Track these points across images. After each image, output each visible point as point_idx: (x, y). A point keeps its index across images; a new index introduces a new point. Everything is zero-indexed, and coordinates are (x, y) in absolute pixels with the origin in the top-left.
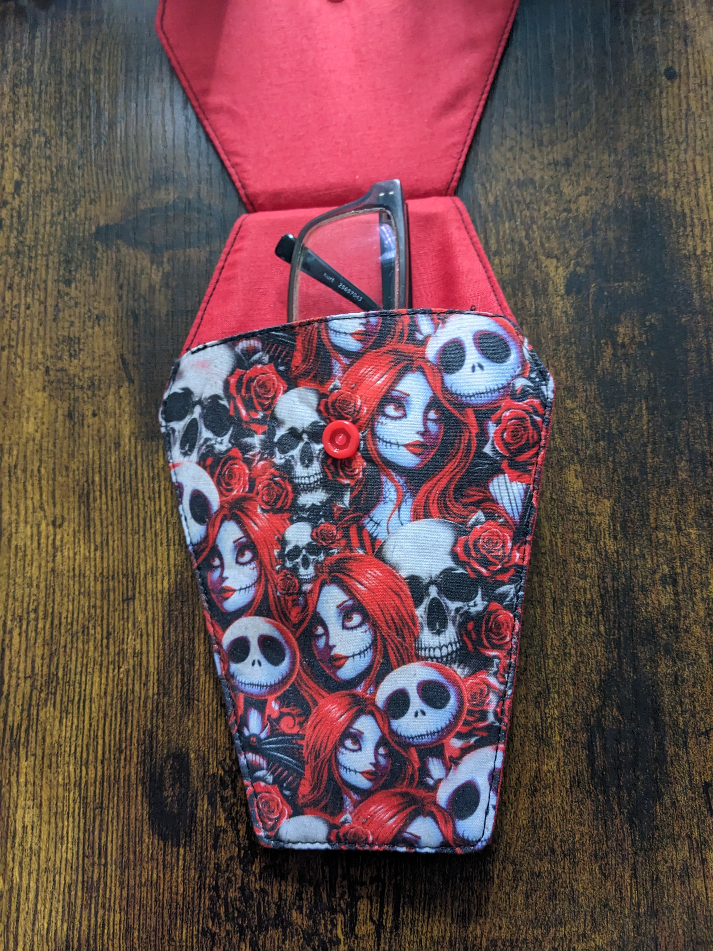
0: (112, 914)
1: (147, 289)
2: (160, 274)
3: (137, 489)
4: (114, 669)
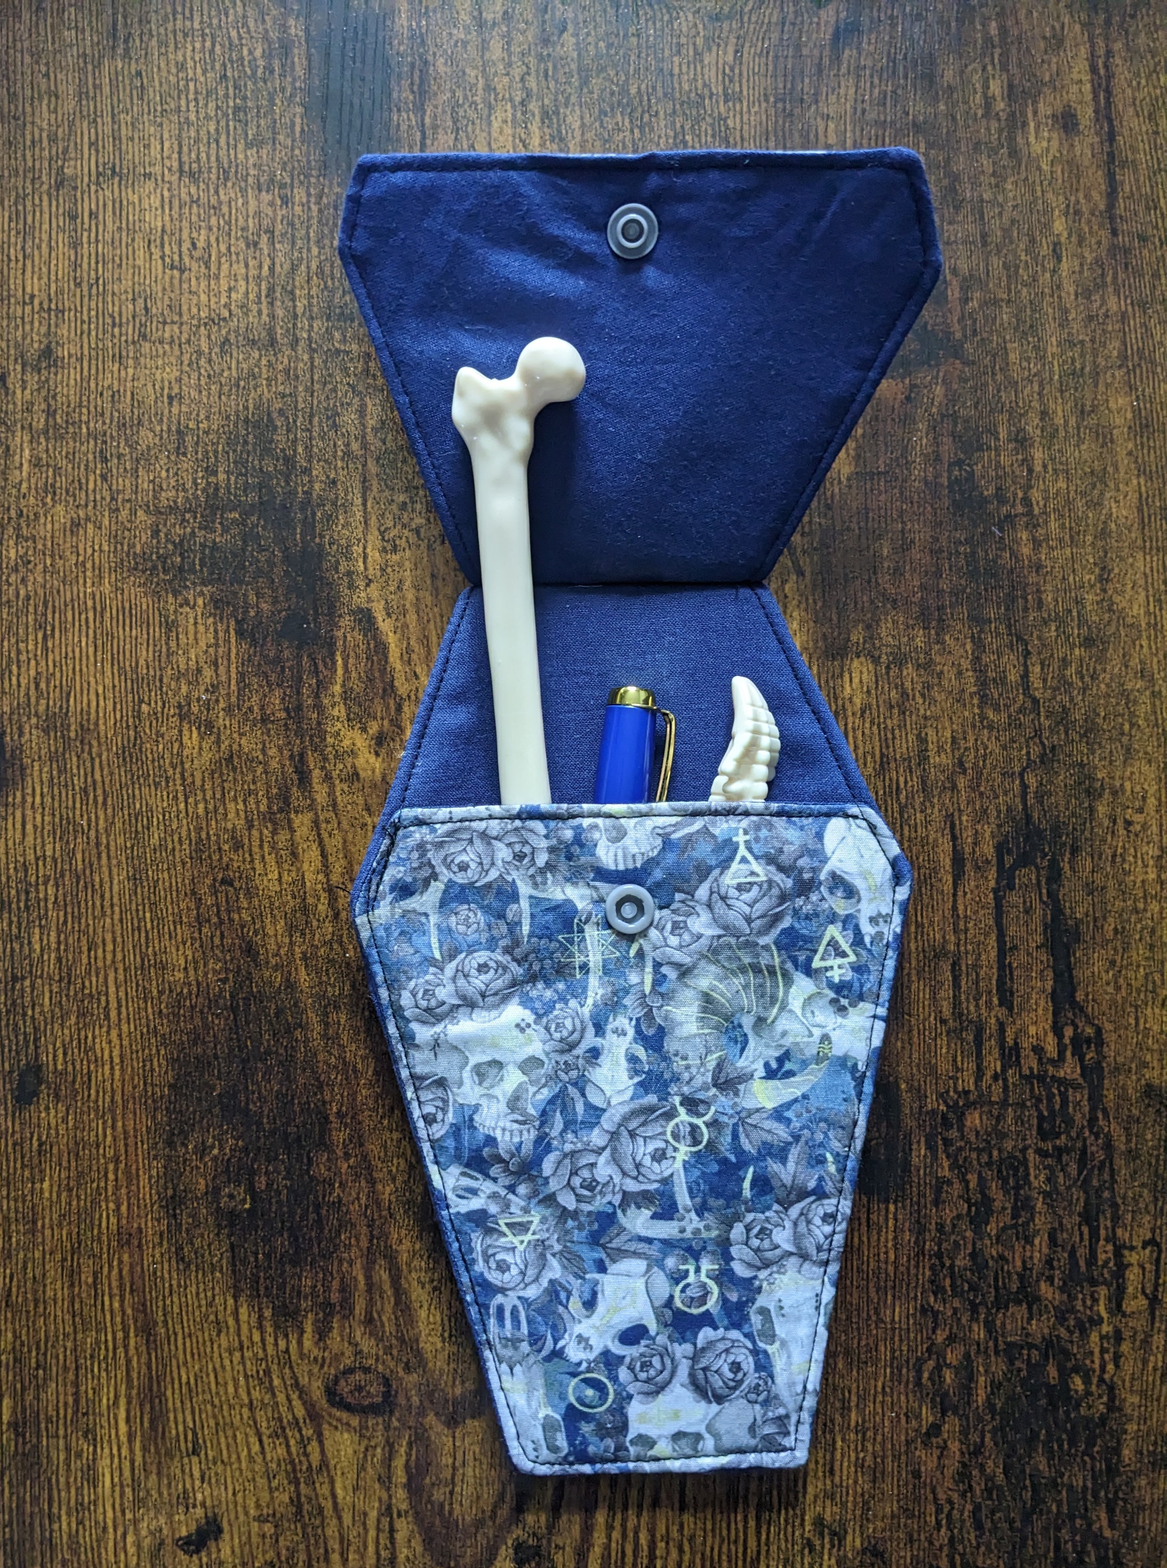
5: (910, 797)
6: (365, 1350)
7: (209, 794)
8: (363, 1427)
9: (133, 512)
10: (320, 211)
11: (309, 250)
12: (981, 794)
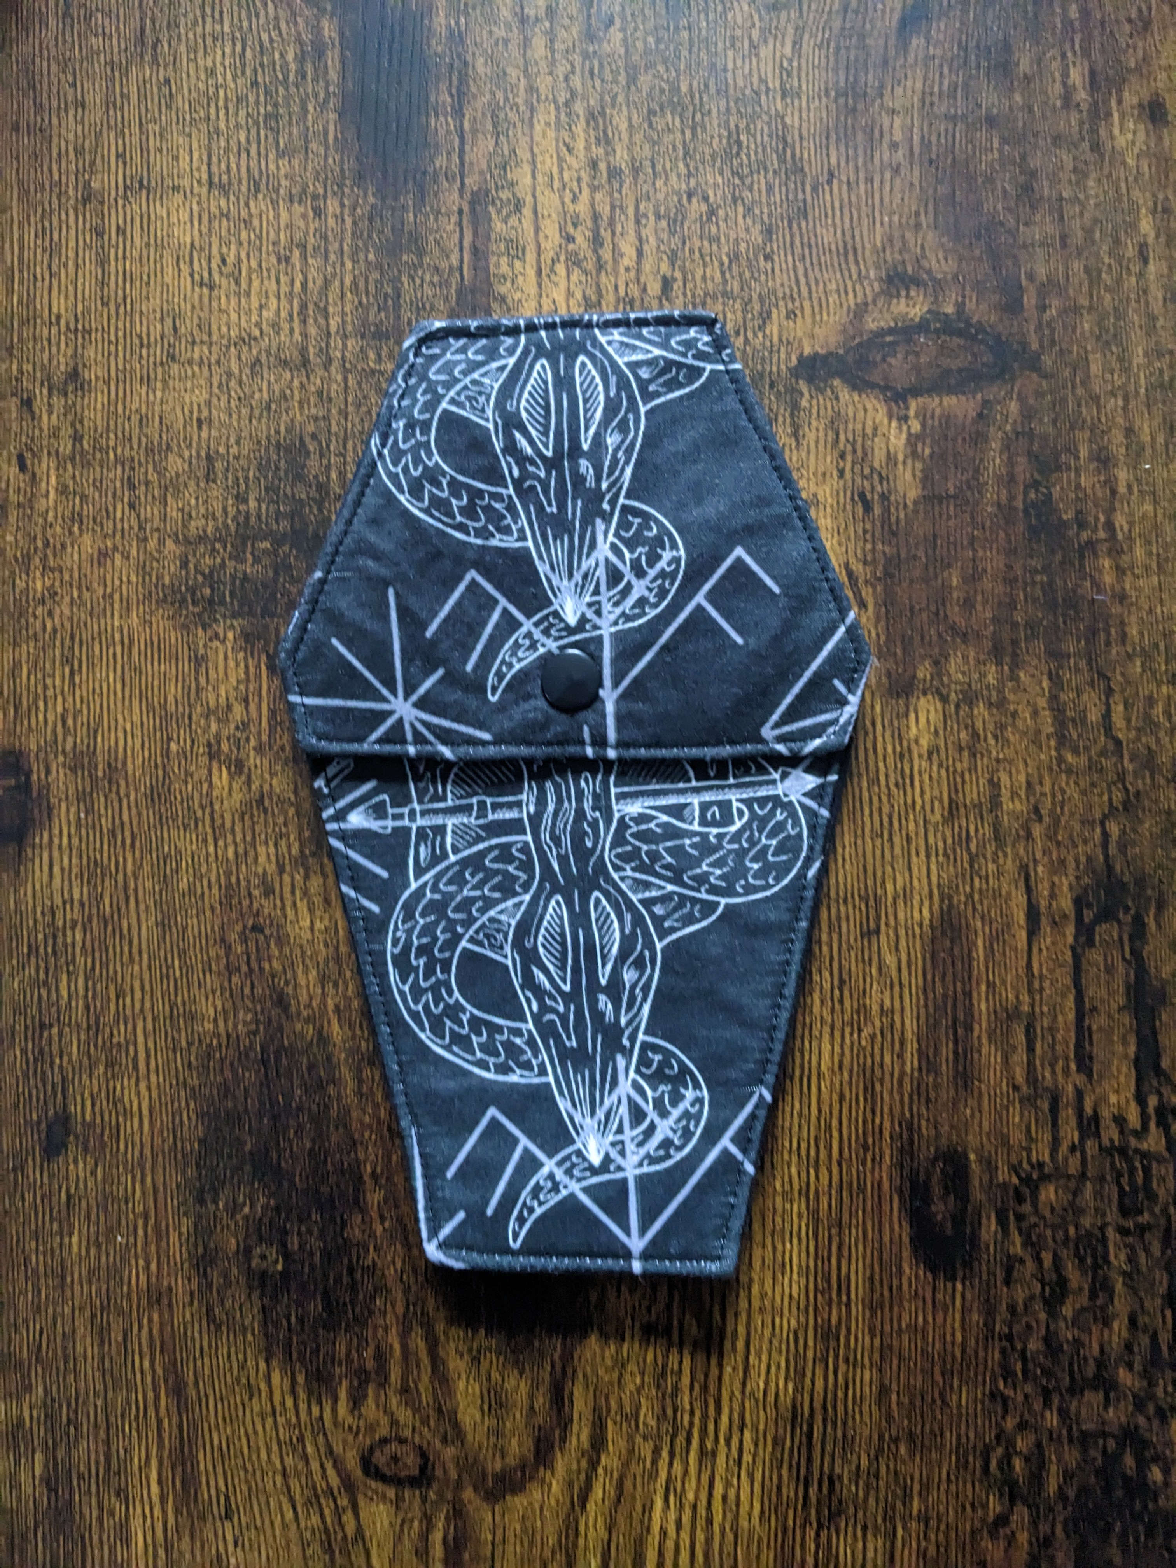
0: (859, 1371)
1: (884, 460)
2: (904, 436)
3: (877, 771)
4: (852, 1034)
5: (982, 845)
6: (402, 1420)
7: (239, 837)
8: (399, 1499)
9: (162, 542)
10: (354, 223)
11: (343, 264)
12: (1058, 844)
